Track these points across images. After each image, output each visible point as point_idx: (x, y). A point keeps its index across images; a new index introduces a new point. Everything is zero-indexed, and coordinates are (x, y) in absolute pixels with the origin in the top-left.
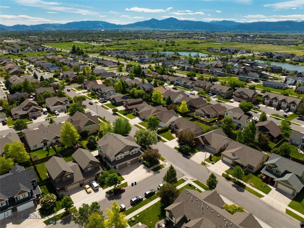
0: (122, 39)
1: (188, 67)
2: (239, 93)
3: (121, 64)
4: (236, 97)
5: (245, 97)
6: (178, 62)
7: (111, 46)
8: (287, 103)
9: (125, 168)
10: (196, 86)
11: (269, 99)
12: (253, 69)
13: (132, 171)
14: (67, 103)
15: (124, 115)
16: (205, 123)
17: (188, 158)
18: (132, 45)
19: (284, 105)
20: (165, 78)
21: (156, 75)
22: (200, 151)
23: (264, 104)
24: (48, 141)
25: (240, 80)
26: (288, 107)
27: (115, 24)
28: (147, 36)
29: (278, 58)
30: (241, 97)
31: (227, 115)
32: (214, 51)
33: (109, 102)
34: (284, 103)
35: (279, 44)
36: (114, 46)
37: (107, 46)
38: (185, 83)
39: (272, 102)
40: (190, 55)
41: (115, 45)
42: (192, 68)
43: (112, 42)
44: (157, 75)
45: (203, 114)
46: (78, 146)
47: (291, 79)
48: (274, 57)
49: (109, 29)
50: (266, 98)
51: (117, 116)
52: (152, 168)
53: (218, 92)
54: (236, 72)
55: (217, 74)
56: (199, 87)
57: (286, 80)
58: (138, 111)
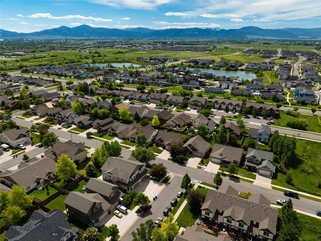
0: (36, 51)
1: (132, 80)
2: (193, 101)
3: (56, 82)
4: (191, 105)
5: (199, 104)
6: (119, 76)
7: (27, 60)
8: (233, 106)
9: (138, 187)
10: (151, 99)
11: (218, 104)
12: (191, 77)
13: (145, 188)
14: (29, 134)
15: (101, 137)
16: (179, 132)
17: (185, 166)
18: (53, 58)
19: (231, 107)
20: (117, 94)
21: (105, 91)
22: (190, 158)
23: (214, 108)
24: (41, 179)
25: (184, 89)
26: (234, 109)
27: (15, 32)
28: (64, 46)
29: (202, 64)
30: (196, 105)
31: (195, 122)
32: (145, 61)
33: (74, 126)
35: (196, 50)
36: (32, 60)
37: (23, 61)
38: (140, 97)
39: (221, 106)
40: (124, 66)
41: (32, 58)
42: (136, 81)
43: (25, 55)
44: (107, 91)
45: (174, 125)
46: (77, 177)
47: (224, 84)
48: (199, 64)
49: (10, 39)
50: (215, 104)
51: (93, 139)
52: (161, 181)
53: (174, 102)
54: (178, 82)
55: (163, 84)
56: (155, 99)
57: (221, 85)
58: (115, 131)
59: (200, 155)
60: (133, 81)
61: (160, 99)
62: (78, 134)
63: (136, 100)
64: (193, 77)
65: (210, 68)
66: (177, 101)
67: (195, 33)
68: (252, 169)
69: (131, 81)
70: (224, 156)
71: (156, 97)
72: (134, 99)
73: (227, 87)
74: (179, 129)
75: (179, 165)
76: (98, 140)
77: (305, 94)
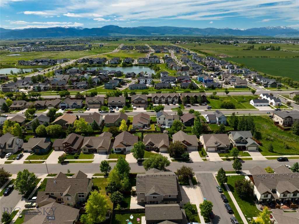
4: (135, 103)
5: (143, 101)
6: (22, 84)
8: (171, 98)
10: (89, 104)
11: (158, 99)
15: (77, 159)
19: (170, 100)
20: (43, 105)
21: (23, 104)
23: (155, 103)
25: (106, 89)
29: (98, 63)
30: (140, 103)
31: (160, 119)
32: (31, 65)
34: (170, 98)
35: (76, 49)
39: (161, 100)
44: (25, 104)
45: (141, 125)
47: (142, 80)
48: (95, 63)
50: (155, 99)
51: (69, 164)
52: (191, 183)
53: (117, 104)
56: (94, 104)
57: (139, 81)
58: (92, 147)
59: (194, 148)
60: (45, 87)
61: (100, 103)
62: (43, 162)
63: (70, 108)
64: (108, 76)
65: (106, 66)
66: (119, 101)
67: (59, 32)
68: (241, 148)
69: (42, 88)
70: (218, 144)
71: (95, 102)
72: (67, 107)
73: (145, 83)
74: (149, 129)
75: (187, 163)
76: (77, 163)
77: (208, 80)
